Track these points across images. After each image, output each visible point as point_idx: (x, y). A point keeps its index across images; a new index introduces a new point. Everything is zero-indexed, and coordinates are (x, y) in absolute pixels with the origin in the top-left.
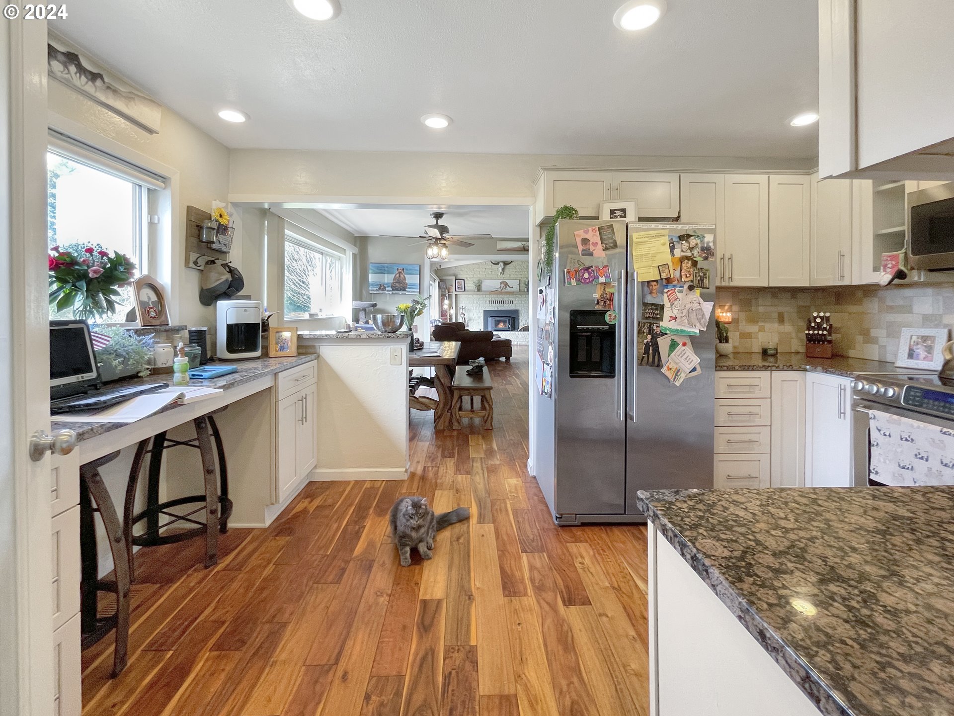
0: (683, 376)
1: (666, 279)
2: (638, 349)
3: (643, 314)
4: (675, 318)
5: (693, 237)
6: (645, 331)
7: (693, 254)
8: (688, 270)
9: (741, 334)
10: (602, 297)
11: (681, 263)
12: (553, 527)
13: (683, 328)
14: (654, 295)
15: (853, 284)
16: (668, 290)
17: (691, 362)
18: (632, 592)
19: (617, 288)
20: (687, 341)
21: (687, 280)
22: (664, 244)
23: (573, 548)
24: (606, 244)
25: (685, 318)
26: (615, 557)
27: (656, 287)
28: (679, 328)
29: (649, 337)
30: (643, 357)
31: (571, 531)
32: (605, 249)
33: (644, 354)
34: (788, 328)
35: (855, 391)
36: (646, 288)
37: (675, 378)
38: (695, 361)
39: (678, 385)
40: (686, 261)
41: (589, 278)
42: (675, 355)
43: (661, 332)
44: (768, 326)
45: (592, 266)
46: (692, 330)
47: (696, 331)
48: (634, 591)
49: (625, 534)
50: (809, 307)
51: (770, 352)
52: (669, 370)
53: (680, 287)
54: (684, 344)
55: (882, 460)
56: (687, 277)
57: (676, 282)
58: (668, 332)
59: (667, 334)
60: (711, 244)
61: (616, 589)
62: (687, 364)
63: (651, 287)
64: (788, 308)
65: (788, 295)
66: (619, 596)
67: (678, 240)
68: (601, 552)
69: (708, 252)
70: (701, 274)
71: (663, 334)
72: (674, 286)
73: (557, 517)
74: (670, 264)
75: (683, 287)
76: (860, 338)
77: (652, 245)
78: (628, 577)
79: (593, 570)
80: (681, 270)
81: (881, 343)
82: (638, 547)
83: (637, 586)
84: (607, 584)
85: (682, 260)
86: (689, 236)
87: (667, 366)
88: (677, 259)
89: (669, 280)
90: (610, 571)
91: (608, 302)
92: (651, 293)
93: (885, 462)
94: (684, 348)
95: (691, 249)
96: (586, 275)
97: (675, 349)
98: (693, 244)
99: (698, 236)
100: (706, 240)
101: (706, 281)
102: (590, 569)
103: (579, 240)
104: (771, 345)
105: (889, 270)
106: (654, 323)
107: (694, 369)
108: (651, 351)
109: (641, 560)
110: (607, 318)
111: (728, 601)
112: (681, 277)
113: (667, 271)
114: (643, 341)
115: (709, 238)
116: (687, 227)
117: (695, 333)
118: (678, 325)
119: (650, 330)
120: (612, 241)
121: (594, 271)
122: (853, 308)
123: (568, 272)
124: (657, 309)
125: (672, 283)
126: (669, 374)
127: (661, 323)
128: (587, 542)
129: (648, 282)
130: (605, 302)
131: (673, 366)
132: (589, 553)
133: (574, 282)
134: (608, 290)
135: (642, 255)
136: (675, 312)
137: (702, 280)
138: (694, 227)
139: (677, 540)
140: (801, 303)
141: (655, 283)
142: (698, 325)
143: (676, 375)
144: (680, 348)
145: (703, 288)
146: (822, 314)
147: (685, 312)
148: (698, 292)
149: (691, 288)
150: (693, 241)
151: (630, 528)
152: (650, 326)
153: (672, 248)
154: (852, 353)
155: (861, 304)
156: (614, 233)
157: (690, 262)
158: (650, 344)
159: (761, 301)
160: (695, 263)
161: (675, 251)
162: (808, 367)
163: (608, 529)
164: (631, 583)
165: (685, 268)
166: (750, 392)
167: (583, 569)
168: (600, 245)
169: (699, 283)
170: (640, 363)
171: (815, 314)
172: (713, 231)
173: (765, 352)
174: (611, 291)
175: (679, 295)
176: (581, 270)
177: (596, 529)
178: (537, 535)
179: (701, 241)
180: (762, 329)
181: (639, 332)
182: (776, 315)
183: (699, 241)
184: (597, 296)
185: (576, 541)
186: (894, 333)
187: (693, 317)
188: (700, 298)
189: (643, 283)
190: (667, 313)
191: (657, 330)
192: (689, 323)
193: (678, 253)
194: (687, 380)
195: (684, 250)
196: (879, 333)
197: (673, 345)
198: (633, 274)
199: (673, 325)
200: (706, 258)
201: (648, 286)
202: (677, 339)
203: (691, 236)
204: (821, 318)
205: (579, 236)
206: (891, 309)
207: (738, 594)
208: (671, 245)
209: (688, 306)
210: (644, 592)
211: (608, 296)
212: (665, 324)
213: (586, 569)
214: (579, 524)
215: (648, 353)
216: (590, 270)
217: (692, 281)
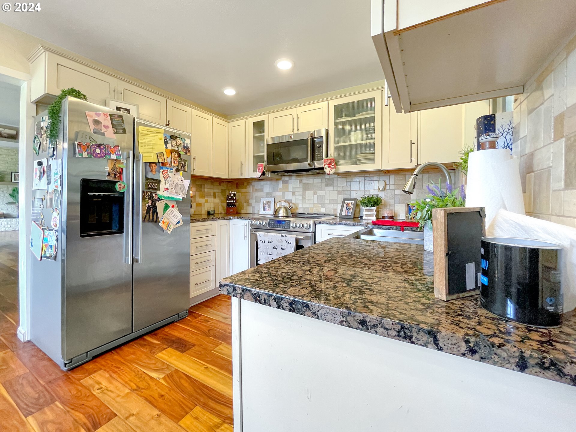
0: (172, 227)
1: (162, 163)
2: (143, 210)
3: (146, 186)
4: (168, 189)
5: (178, 139)
6: (147, 197)
7: (178, 149)
8: (176, 159)
9: (196, 204)
10: (113, 170)
11: (172, 153)
12: (61, 375)
13: (173, 196)
14: (153, 173)
15: (246, 178)
16: (163, 170)
17: (177, 218)
18: (149, 384)
19: (125, 164)
20: (174, 205)
21: (175, 165)
22: (161, 139)
23: (88, 381)
24: (116, 129)
25: (174, 189)
26: (129, 368)
27: (155, 167)
28: (170, 196)
29: (150, 202)
30: (146, 216)
31: (83, 368)
32: (116, 133)
33: (146, 214)
34: (217, 200)
35: (251, 225)
36: (148, 167)
37: (168, 228)
38: (179, 217)
39: (170, 233)
40: (175, 153)
41: (100, 153)
42: (167, 214)
43: (158, 198)
44: (209, 199)
45: (103, 144)
46: (178, 197)
47: (180, 198)
48: (150, 383)
49: (133, 347)
50: (226, 190)
51: (212, 213)
52: (164, 224)
53: (171, 169)
54: (173, 206)
55: (262, 254)
56: (175, 163)
57: (168, 166)
58: (163, 198)
59: (162, 200)
60: (189, 145)
61: (136, 390)
62: (174, 219)
63: (152, 167)
64: (217, 190)
65: (217, 183)
66: (140, 393)
67: (170, 138)
68: (116, 370)
69: (187, 149)
70: (183, 163)
71: (160, 200)
72: (167, 168)
73: (65, 364)
74: (165, 153)
75: (172, 169)
76: (245, 204)
77: (153, 138)
78: (144, 375)
79: (111, 387)
80: (171, 158)
81: (253, 206)
82: (145, 351)
83: (151, 378)
84: (127, 391)
85: (172, 152)
86: (177, 137)
87: (162, 221)
88: (169, 151)
89: (163, 163)
90: (127, 380)
91: (118, 175)
92: (152, 171)
93: (263, 254)
94: (172, 209)
95: (178, 146)
96: (98, 151)
97: (167, 209)
98: (179, 143)
99: (182, 139)
100: (186, 142)
101: (186, 167)
102: (109, 389)
103: (90, 120)
104: (212, 209)
105: (260, 171)
106: (153, 192)
107: (179, 222)
108: (151, 212)
109: (150, 358)
110: (117, 187)
111: (329, 317)
112: (171, 163)
113: (162, 157)
114: (146, 205)
115: (187, 141)
116: (175, 131)
117: (180, 199)
118: (170, 194)
119: (150, 197)
120: (122, 128)
121: (105, 148)
122: (243, 191)
123: (79, 145)
124: (155, 183)
125: (165, 166)
126: (164, 226)
127: (158, 193)
128: (101, 369)
129: (150, 163)
130: (115, 174)
131: (166, 221)
132: (104, 377)
133: (85, 155)
134: (118, 165)
135: (145, 144)
136: (168, 185)
137: (183, 166)
138: (179, 132)
139: (271, 298)
140: (223, 188)
141: (154, 165)
142: (181, 194)
143: (168, 226)
144: (170, 209)
145: (184, 171)
146: (233, 193)
147: (174, 185)
148: (181, 173)
149: (177, 170)
150: (179, 141)
151: (136, 341)
152: (151, 194)
153: (166, 143)
154: (243, 211)
155: (246, 189)
156: (123, 122)
157: (177, 154)
158: (151, 207)
159: (206, 186)
160: (179, 155)
161: (168, 145)
162: (231, 217)
163: (118, 350)
164: (147, 378)
165: (174, 157)
166: (206, 233)
167: (102, 392)
168: (111, 129)
169: (182, 168)
170: (144, 221)
171: (230, 192)
172: (189, 137)
173: (209, 213)
174: (121, 166)
175: (170, 174)
176: (93, 145)
177: (108, 355)
178: (44, 390)
179: (183, 142)
180: (207, 201)
181: (144, 198)
182: (212, 194)
183: (182, 142)
184: (108, 169)
185: (90, 374)
186: (258, 201)
187: (178, 188)
188: (182, 177)
189: (146, 163)
190: (162, 186)
191: (156, 197)
192: (176, 193)
193: (169, 146)
194: (175, 230)
195: (173, 146)
196: (252, 201)
197: (166, 207)
198: (138, 157)
199: (167, 194)
200: (186, 153)
201: (150, 166)
202: (168, 203)
203: (178, 137)
204: (233, 194)
205: (91, 116)
206: (257, 190)
207: (337, 307)
208: (165, 140)
209: (176, 182)
210: (157, 379)
211: (118, 170)
212: (161, 193)
213: (106, 391)
214: (91, 358)
215: (149, 213)
216: (102, 147)
217: (178, 166)
